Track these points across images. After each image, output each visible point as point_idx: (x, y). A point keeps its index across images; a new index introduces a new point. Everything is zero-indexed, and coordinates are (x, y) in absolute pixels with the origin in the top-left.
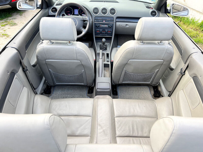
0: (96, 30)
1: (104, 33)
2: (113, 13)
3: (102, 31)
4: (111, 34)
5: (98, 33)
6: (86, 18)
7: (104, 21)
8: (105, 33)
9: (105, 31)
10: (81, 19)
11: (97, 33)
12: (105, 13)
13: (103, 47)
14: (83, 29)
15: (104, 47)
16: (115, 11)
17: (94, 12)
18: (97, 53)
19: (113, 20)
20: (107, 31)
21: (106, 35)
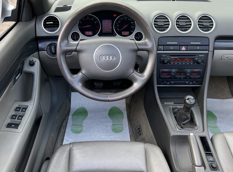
0: (161, 70)
1: (180, 79)
2: (208, 28)
3: (177, 72)
4: (198, 79)
5: (165, 78)
6: (145, 44)
7: (184, 48)
8: (183, 76)
9: (185, 73)
11: (162, 78)
12: (184, 28)
13: (184, 117)
15: (187, 116)
16: (210, 21)
17: (157, 25)
18: (171, 135)
19: (208, 44)
20: (189, 73)
21: (187, 82)
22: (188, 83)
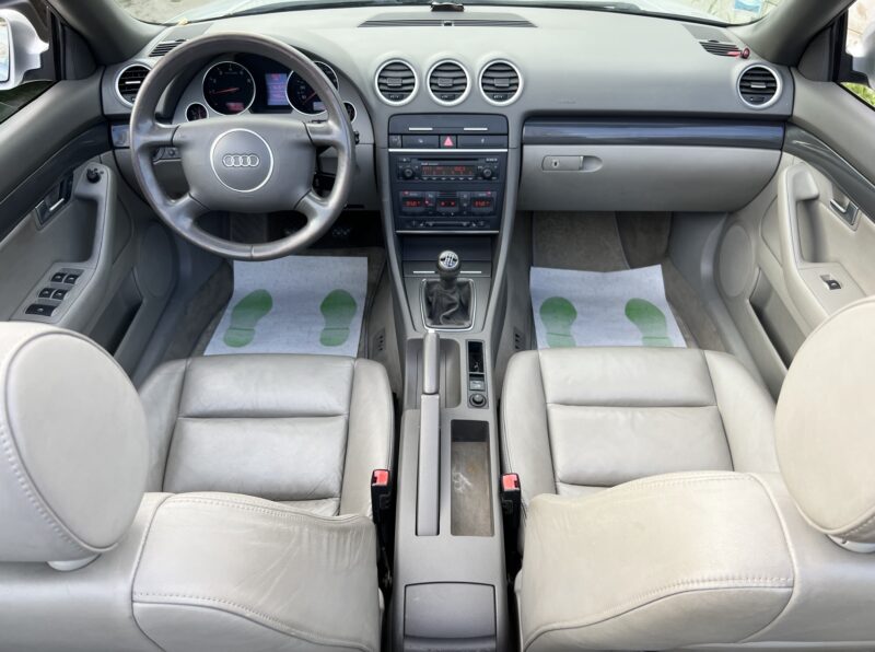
0: (401, 194)
1: (448, 214)
2: (505, 93)
3: (438, 200)
4: (489, 214)
5: (414, 214)
6: (328, 132)
7: (448, 141)
8: (453, 210)
9: (457, 201)
10: (293, 137)
11: (405, 214)
12: (450, 92)
13: (446, 301)
14: (311, 201)
15: (451, 299)
16: (512, 75)
17: (385, 84)
18: (409, 338)
19: (505, 132)
20: (466, 200)
21: (465, 224)
22: (468, 226)
